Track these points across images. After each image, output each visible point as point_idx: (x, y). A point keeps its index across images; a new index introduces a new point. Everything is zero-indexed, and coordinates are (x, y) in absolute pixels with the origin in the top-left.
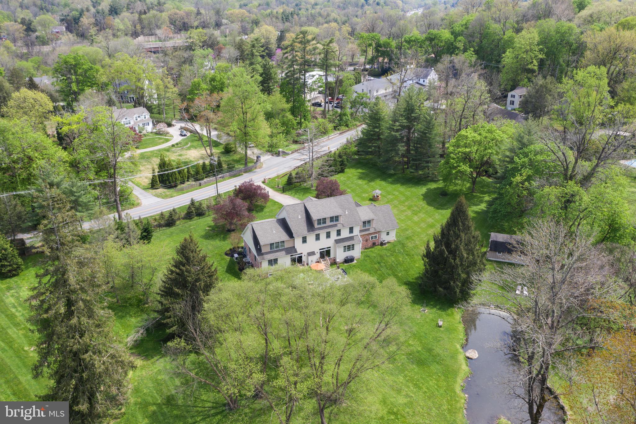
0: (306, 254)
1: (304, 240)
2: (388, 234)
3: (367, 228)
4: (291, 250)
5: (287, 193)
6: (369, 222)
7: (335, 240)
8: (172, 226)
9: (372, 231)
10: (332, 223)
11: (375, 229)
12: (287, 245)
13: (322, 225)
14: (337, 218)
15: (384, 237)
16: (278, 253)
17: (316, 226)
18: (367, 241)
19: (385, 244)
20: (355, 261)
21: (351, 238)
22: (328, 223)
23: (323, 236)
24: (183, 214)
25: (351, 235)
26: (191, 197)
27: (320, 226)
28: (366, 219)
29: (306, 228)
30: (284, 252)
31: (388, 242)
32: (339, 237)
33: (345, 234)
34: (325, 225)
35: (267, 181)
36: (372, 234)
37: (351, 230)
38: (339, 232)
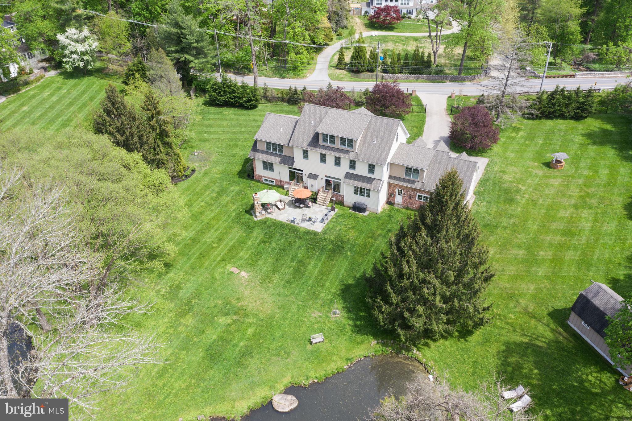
0: (307, 175)
1: (306, 154)
3: (411, 178)
4: (288, 160)
6: (417, 171)
7: (347, 173)
8: (292, 104)
9: (417, 186)
10: (343, 147)
11: (424, 185)
12: (285, 152)
13: (328, 144)
14: (351, 143)
17: (321, 142)
18: (411, 197)
21: (370, 180)
22: (337, 144)
23: (330, 160)
25: (370, 176)
27: (325, 144)
28: (412, 164)
29: (309, 139)
30: (281, 160)
32: (352, 171)
33: (362, 170)
34: (331, 145)
36: (419, 191)
37: (372, 168)
38: (353, 164)
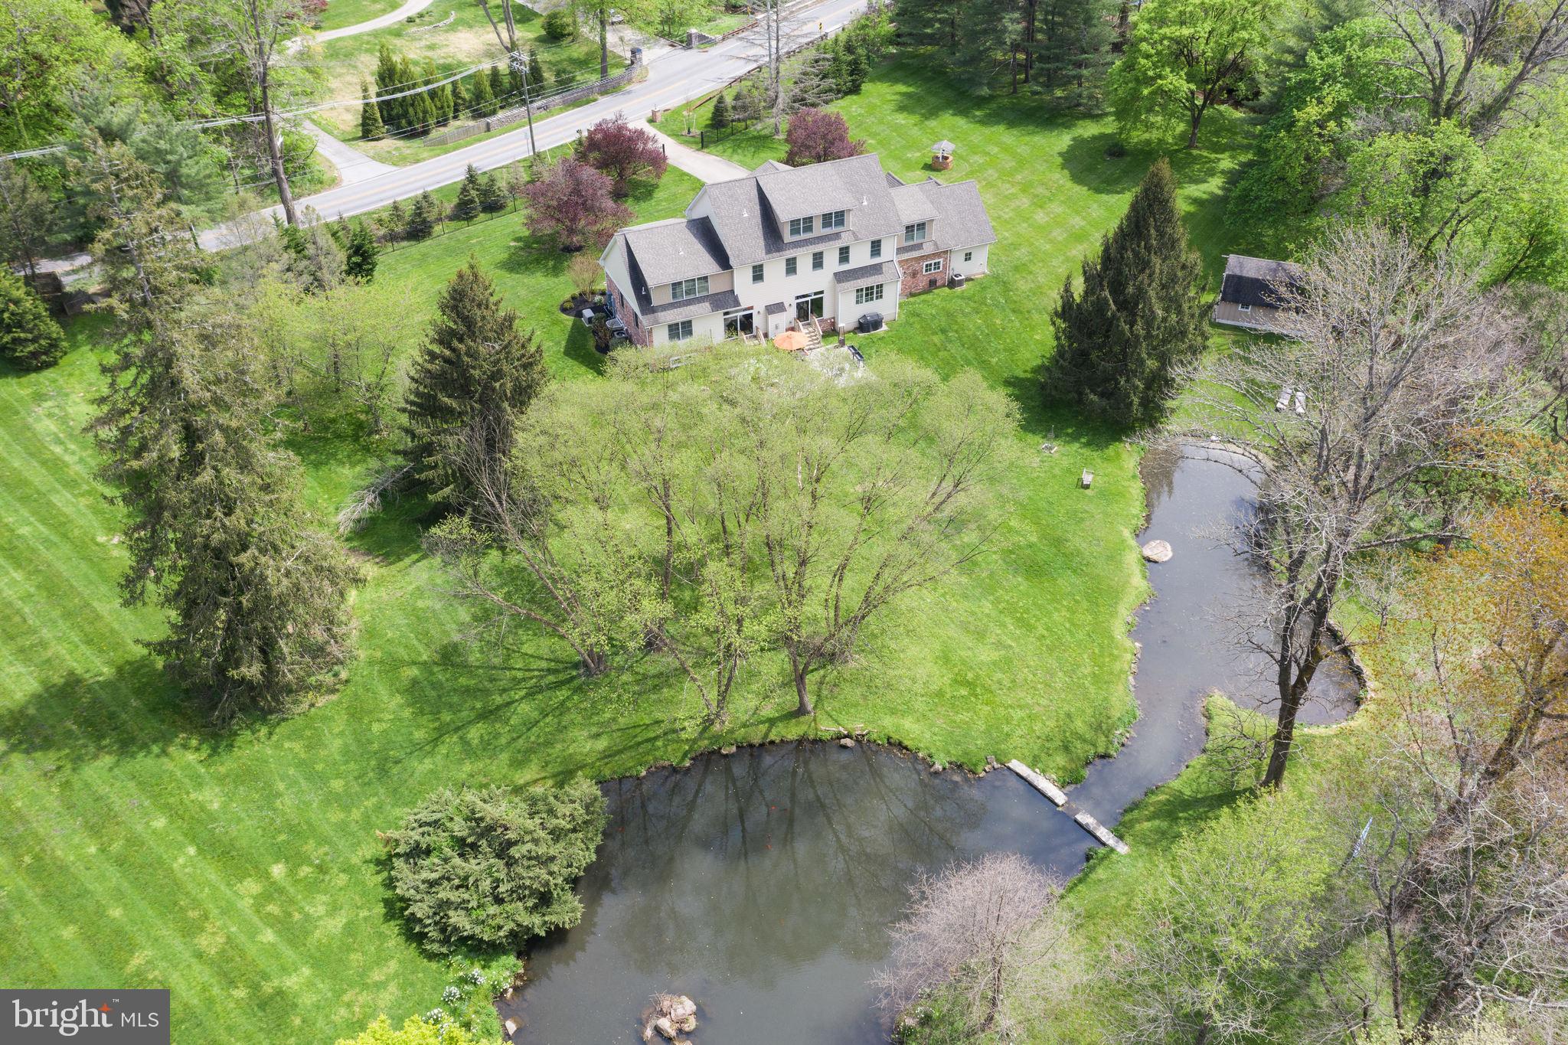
0: (762, 310)
1: (758, 274)
2: (968, 257)
3: (916, 242)
4: (725, 299)
5: (712, 148)
6: (921, 226)
7: (835, 274)
8: (424, 237)
9: (928, 249)
10: (828, 231)
11: (936, 244)
12: (714, 287)
13: (803, 236)
14: (838, 218)
15: (959, 267)
16: (691, 307)
17: (788, 237)
18: (914, 274)
19: (960, 283)
20: (884, 327)
21: (876, 269)
22: (818, 230)
23: (805, 262)
24: (449, 208)
25: (876, 260)
26: (467, 162)
27: (797, 238)
28: (915, 218)
29: (761, 242)
30: (707, 305)
31: (968, 279)
32: (845, 267)
33: (860, 257)
34: (808, 235)
35: (660, 118)
36: (927, 257)
37: (876, 247)
38: (844, 254)
